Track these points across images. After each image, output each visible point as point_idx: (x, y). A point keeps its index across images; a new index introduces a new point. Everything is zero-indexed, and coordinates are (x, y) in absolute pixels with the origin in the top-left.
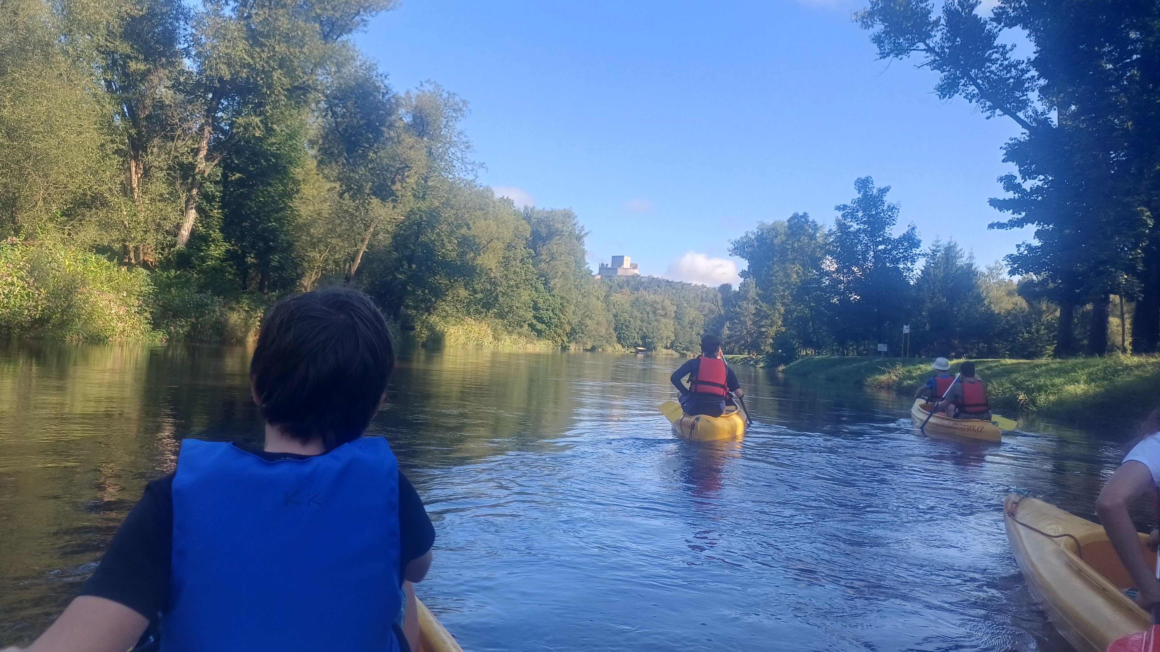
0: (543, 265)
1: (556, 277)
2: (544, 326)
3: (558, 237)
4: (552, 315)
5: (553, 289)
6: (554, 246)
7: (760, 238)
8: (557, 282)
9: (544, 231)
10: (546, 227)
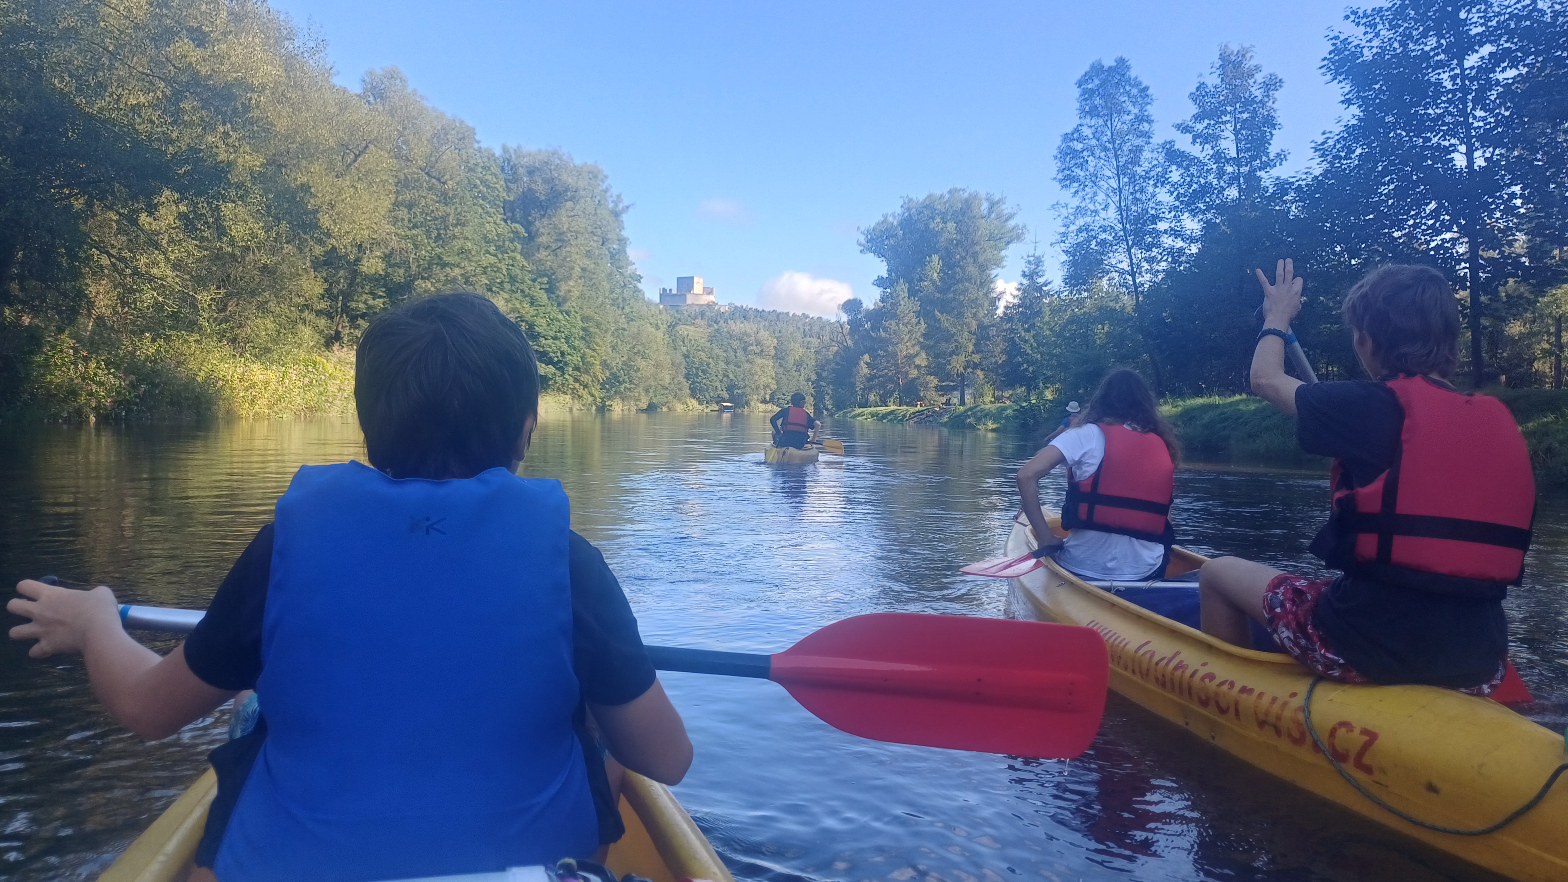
0: (543, 254)
1: (569, 278)
2: (551, 369)
3: (569, 204)
4: (565, 347)
5: (565, 300)
6: (563, 218)
8: (571, 287)
9: (541, 189)
10: (546, 181)
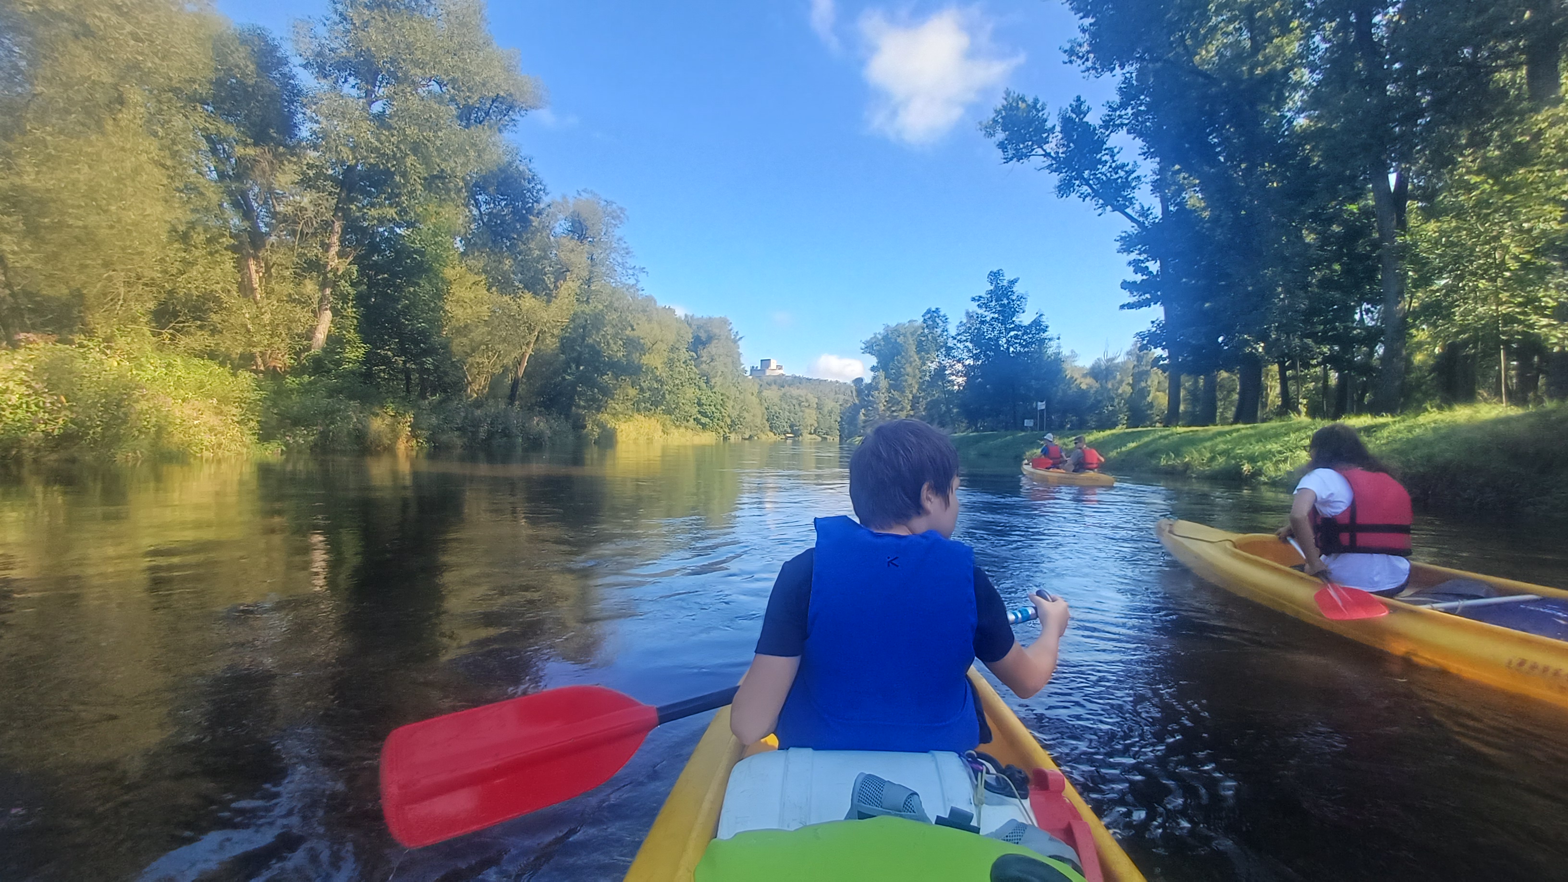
0: (704, 366)
1: (716, 376)
2: (708, 420)
3: (716, 341)
4: (714, 410)
5: (714, 387)
6: (712, 348)
7: (886, 338)
8: (717, 381)
9: (703, 336)
10: (705, 332)
